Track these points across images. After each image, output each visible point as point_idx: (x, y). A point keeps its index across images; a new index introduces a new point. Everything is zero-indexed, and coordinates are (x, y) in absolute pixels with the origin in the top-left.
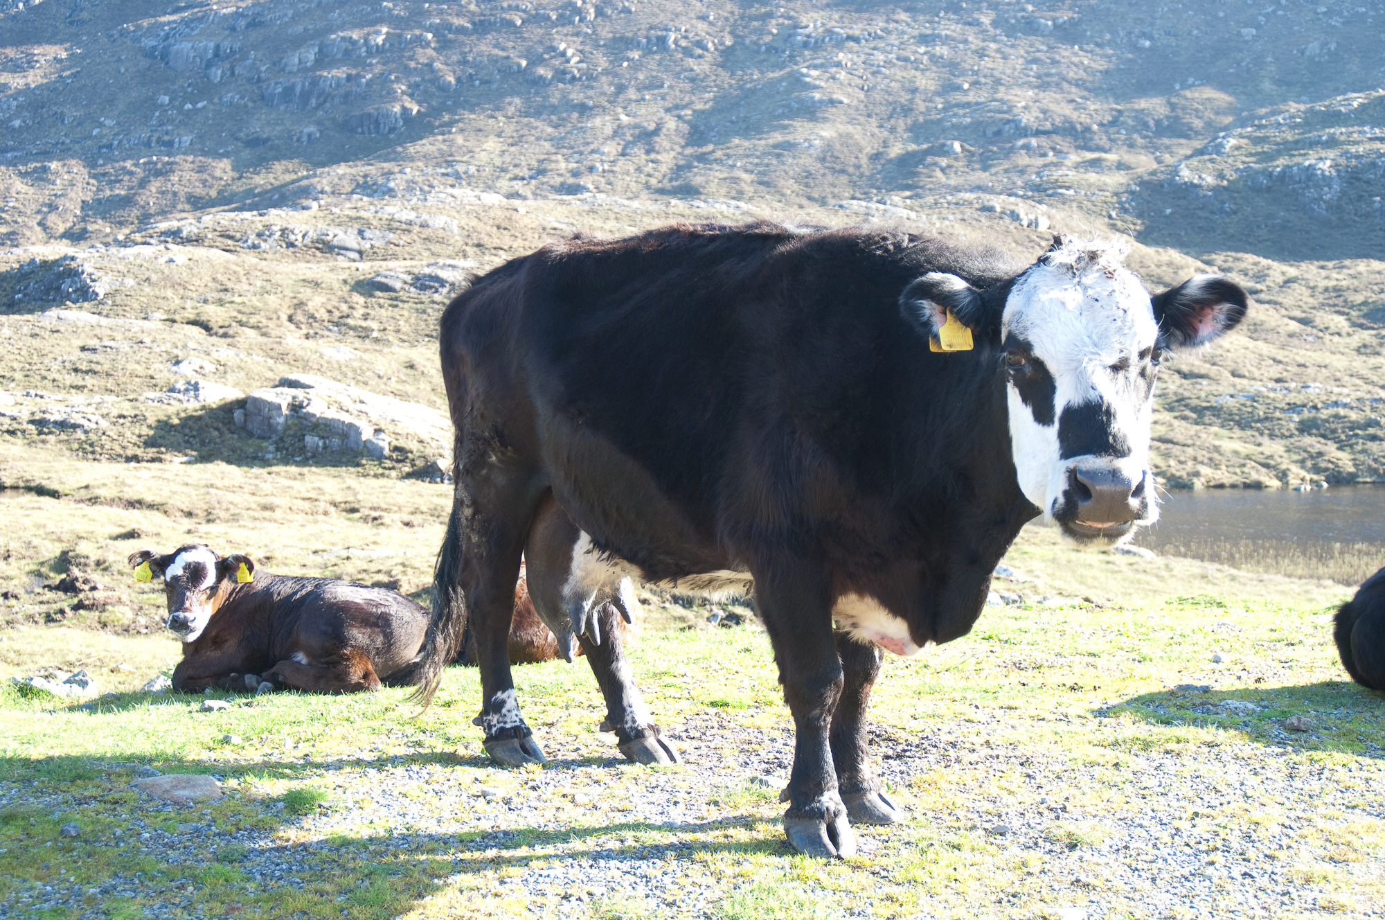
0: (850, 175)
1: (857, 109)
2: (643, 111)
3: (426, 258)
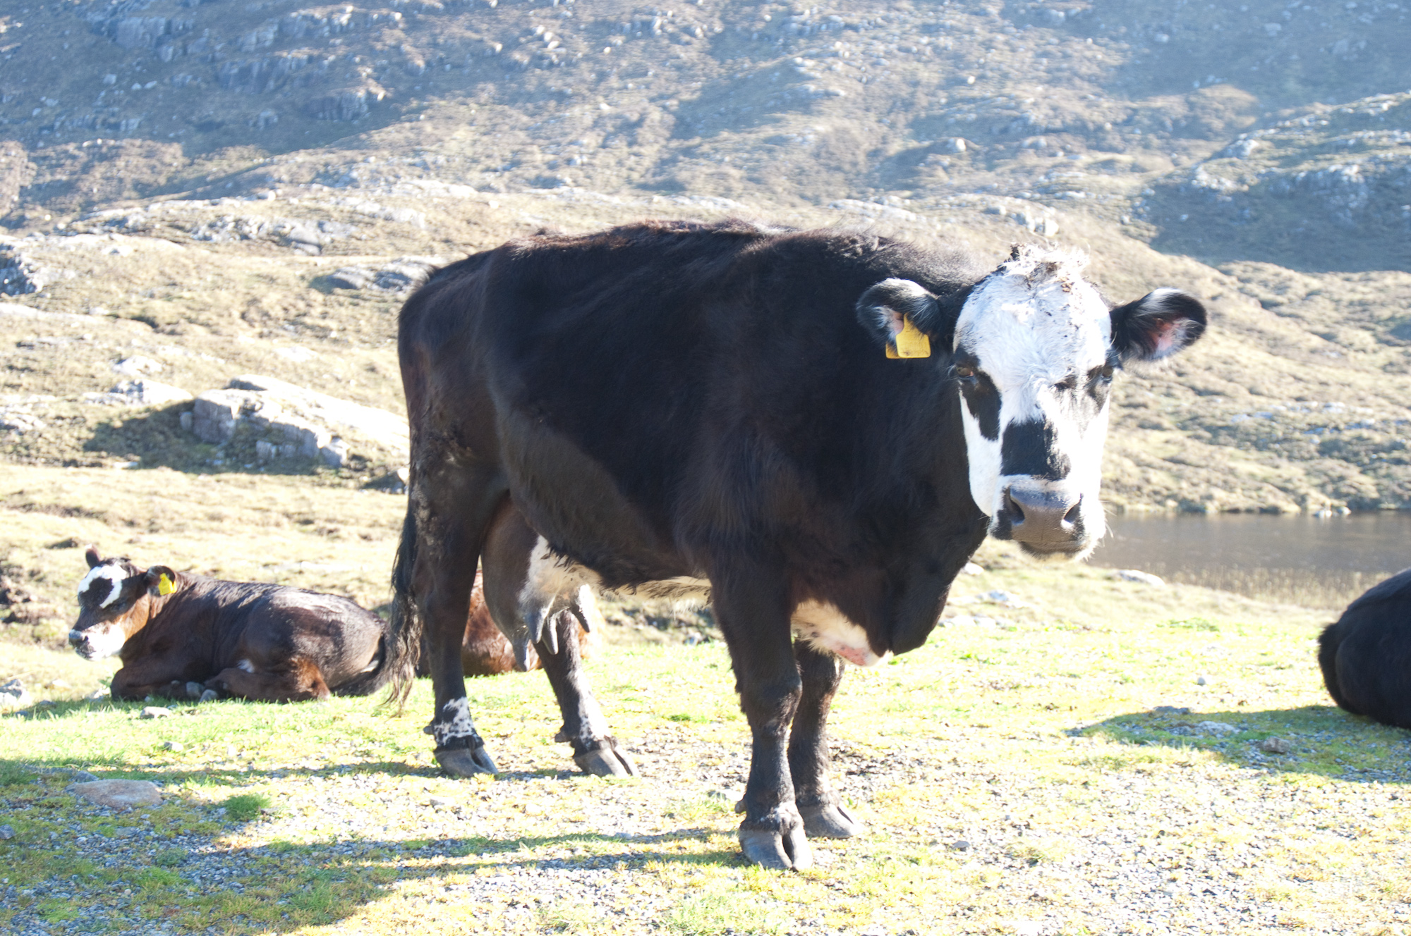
0: (846, 173)
1: (854, 103)
2: (625, 101)
3: (390, 254)
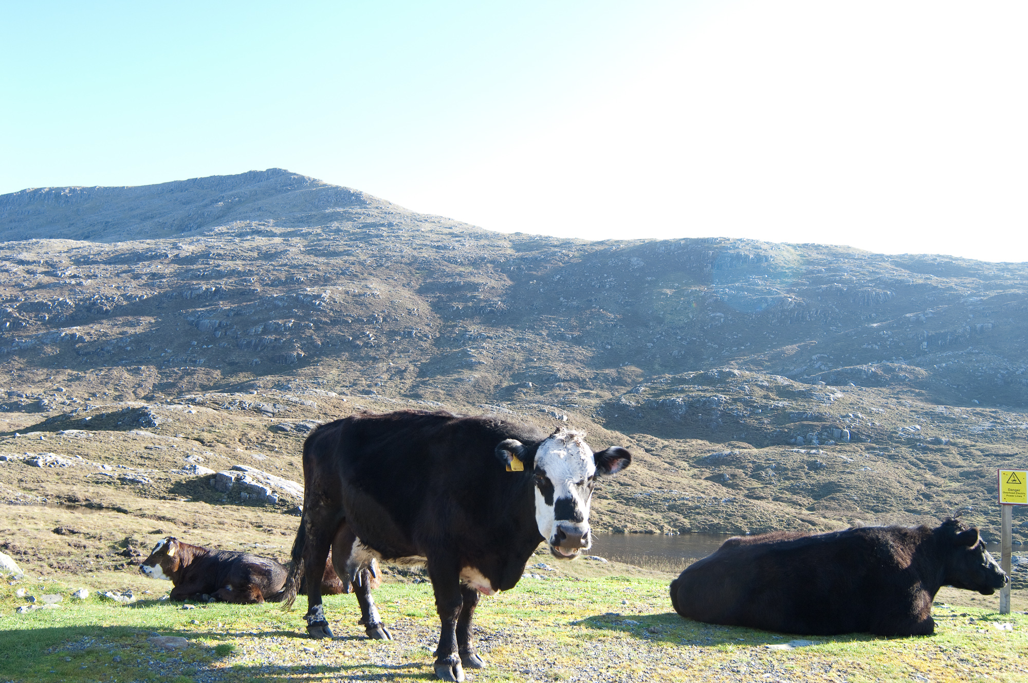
0: (485, 394)
2: (400, 362)
3: (302, 418)
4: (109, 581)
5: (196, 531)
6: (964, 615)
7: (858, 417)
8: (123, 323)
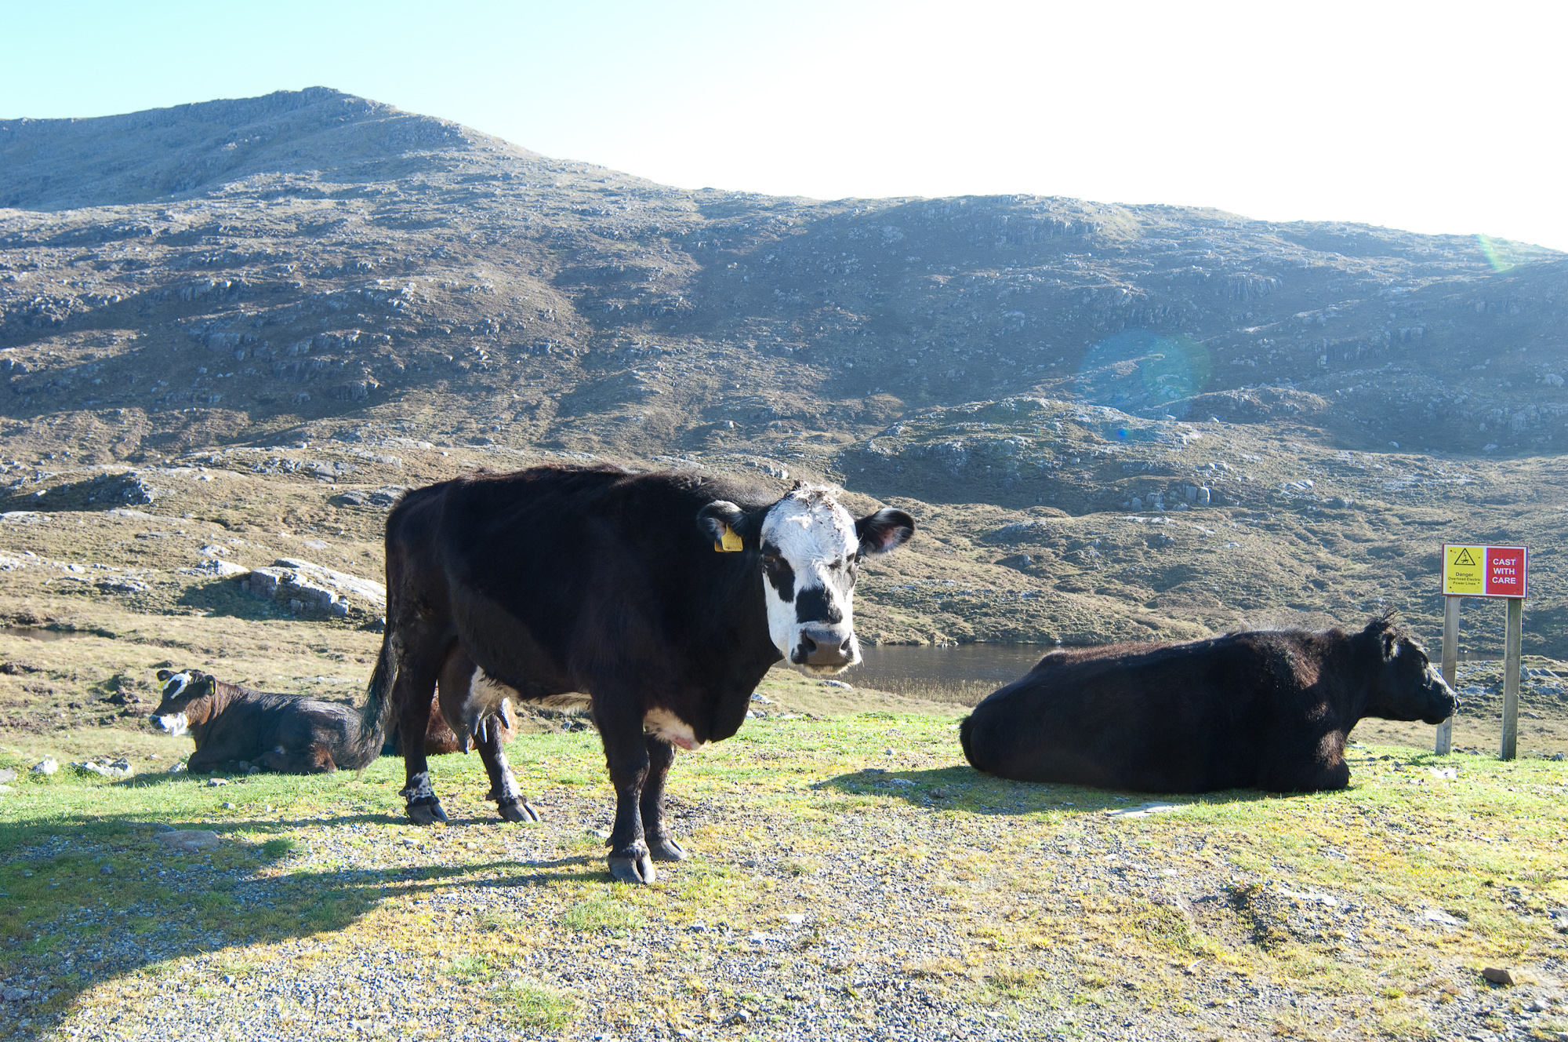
0: (662, 439)
1: (668, 398)
2: (529, 393)
3: (380, 483)
4: (92, 743)
5: (224, 661)
6: (1386, 758)
7: (1222, 468)
8: (86, 341)
